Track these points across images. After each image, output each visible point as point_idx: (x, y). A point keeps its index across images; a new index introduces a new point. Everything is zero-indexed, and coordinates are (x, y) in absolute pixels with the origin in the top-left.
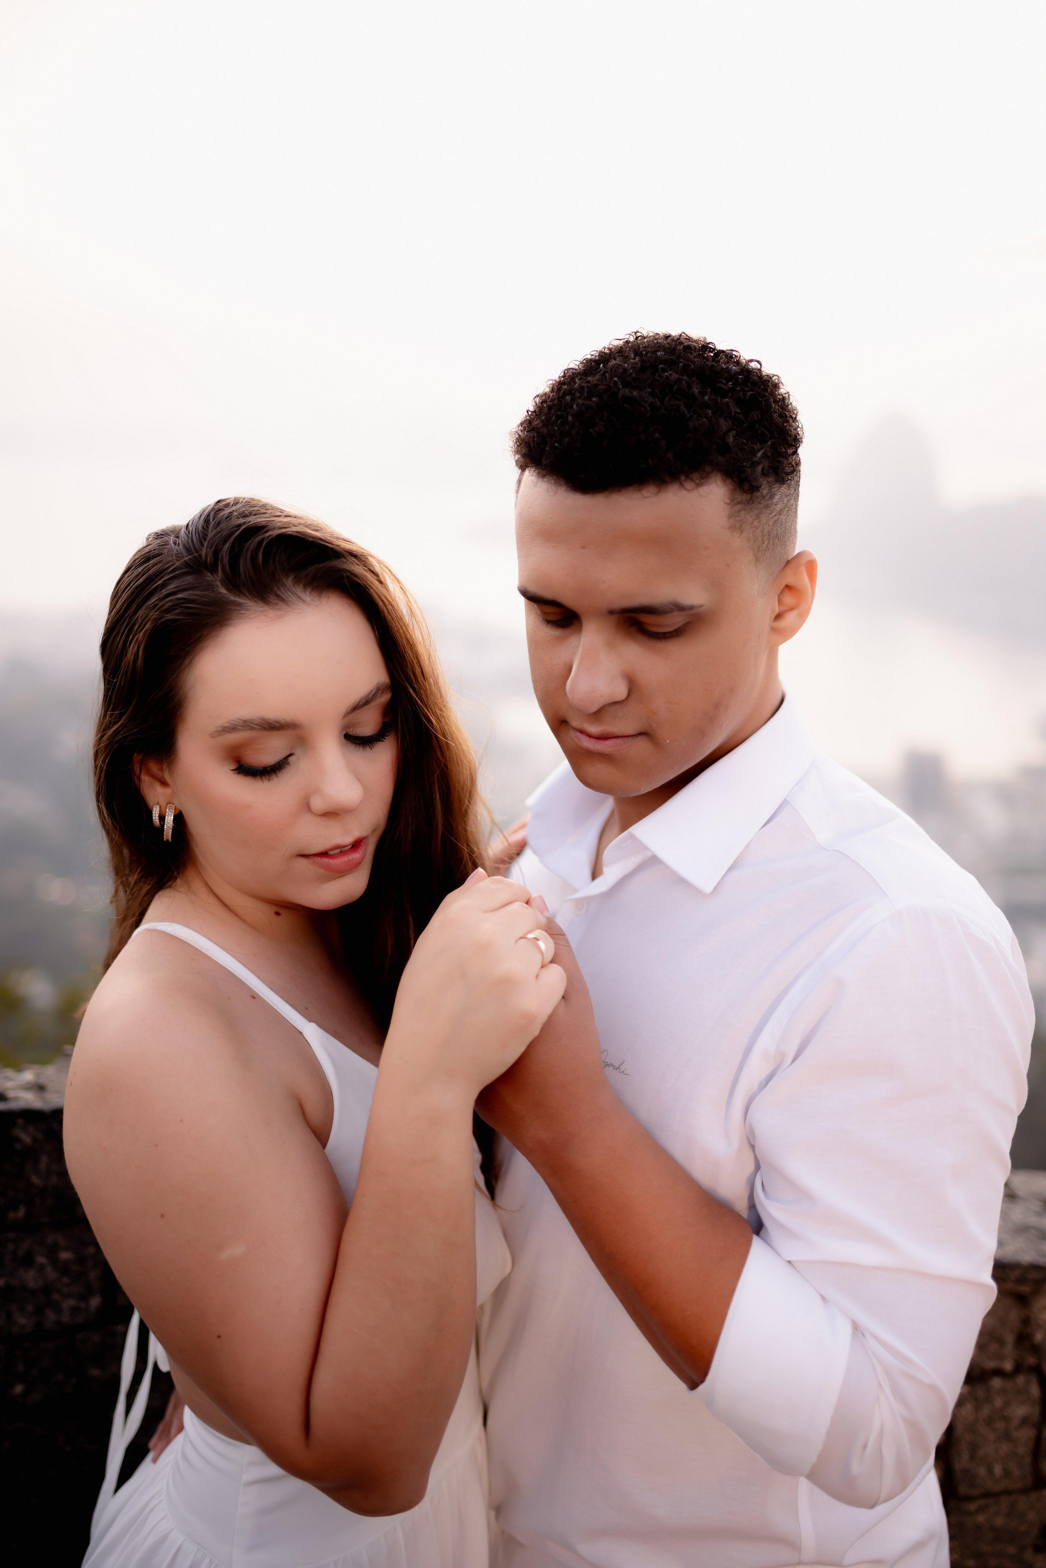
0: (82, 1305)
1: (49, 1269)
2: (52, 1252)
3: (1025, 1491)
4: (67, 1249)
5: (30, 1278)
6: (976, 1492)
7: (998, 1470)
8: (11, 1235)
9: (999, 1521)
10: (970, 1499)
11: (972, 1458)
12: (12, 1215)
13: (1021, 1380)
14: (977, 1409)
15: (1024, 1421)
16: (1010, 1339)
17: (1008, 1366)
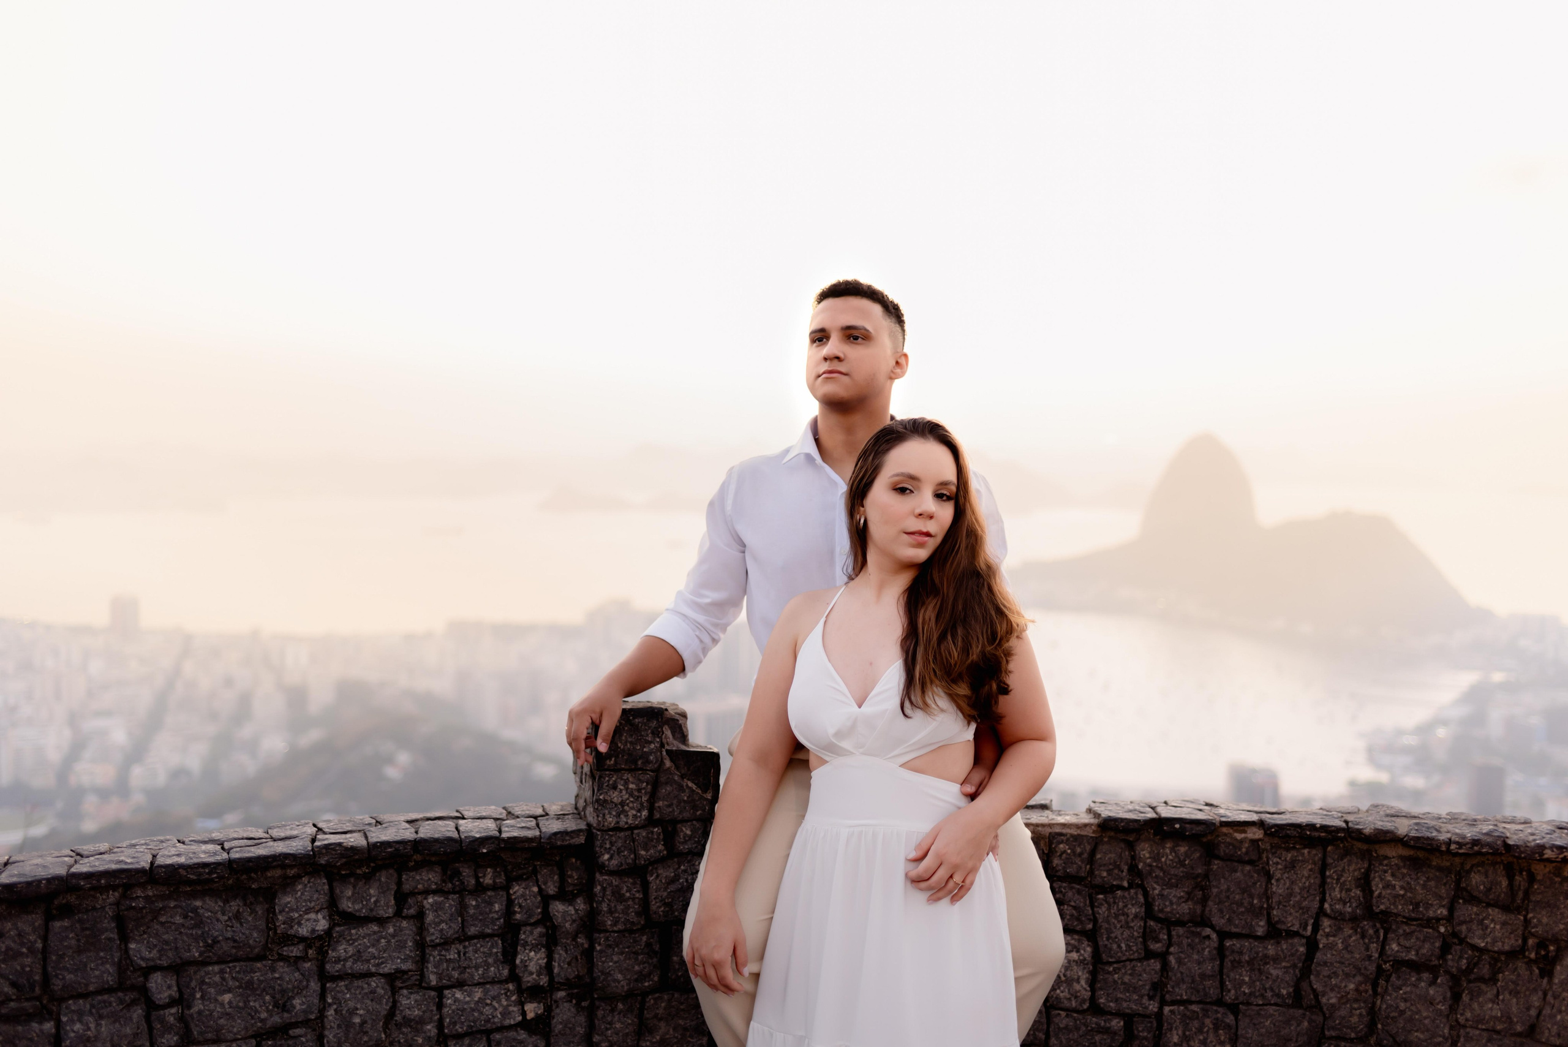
0: (639, 814)
1: (624, 792)
2: (626, 782)
3: (1139, 960)
4: (632, 783)
5: (615, 796)
6: (1113, 960)
7: (1123, 945)
8: (607, 773)
9: (1127, 979)
10: (1110, 964)
11: (1108, 939)
12: (608, 762)
13: (1132, 891)
14: (1109, 909)
15: (1136, 916)
16: (1125, 868)
17: (1125, 884)
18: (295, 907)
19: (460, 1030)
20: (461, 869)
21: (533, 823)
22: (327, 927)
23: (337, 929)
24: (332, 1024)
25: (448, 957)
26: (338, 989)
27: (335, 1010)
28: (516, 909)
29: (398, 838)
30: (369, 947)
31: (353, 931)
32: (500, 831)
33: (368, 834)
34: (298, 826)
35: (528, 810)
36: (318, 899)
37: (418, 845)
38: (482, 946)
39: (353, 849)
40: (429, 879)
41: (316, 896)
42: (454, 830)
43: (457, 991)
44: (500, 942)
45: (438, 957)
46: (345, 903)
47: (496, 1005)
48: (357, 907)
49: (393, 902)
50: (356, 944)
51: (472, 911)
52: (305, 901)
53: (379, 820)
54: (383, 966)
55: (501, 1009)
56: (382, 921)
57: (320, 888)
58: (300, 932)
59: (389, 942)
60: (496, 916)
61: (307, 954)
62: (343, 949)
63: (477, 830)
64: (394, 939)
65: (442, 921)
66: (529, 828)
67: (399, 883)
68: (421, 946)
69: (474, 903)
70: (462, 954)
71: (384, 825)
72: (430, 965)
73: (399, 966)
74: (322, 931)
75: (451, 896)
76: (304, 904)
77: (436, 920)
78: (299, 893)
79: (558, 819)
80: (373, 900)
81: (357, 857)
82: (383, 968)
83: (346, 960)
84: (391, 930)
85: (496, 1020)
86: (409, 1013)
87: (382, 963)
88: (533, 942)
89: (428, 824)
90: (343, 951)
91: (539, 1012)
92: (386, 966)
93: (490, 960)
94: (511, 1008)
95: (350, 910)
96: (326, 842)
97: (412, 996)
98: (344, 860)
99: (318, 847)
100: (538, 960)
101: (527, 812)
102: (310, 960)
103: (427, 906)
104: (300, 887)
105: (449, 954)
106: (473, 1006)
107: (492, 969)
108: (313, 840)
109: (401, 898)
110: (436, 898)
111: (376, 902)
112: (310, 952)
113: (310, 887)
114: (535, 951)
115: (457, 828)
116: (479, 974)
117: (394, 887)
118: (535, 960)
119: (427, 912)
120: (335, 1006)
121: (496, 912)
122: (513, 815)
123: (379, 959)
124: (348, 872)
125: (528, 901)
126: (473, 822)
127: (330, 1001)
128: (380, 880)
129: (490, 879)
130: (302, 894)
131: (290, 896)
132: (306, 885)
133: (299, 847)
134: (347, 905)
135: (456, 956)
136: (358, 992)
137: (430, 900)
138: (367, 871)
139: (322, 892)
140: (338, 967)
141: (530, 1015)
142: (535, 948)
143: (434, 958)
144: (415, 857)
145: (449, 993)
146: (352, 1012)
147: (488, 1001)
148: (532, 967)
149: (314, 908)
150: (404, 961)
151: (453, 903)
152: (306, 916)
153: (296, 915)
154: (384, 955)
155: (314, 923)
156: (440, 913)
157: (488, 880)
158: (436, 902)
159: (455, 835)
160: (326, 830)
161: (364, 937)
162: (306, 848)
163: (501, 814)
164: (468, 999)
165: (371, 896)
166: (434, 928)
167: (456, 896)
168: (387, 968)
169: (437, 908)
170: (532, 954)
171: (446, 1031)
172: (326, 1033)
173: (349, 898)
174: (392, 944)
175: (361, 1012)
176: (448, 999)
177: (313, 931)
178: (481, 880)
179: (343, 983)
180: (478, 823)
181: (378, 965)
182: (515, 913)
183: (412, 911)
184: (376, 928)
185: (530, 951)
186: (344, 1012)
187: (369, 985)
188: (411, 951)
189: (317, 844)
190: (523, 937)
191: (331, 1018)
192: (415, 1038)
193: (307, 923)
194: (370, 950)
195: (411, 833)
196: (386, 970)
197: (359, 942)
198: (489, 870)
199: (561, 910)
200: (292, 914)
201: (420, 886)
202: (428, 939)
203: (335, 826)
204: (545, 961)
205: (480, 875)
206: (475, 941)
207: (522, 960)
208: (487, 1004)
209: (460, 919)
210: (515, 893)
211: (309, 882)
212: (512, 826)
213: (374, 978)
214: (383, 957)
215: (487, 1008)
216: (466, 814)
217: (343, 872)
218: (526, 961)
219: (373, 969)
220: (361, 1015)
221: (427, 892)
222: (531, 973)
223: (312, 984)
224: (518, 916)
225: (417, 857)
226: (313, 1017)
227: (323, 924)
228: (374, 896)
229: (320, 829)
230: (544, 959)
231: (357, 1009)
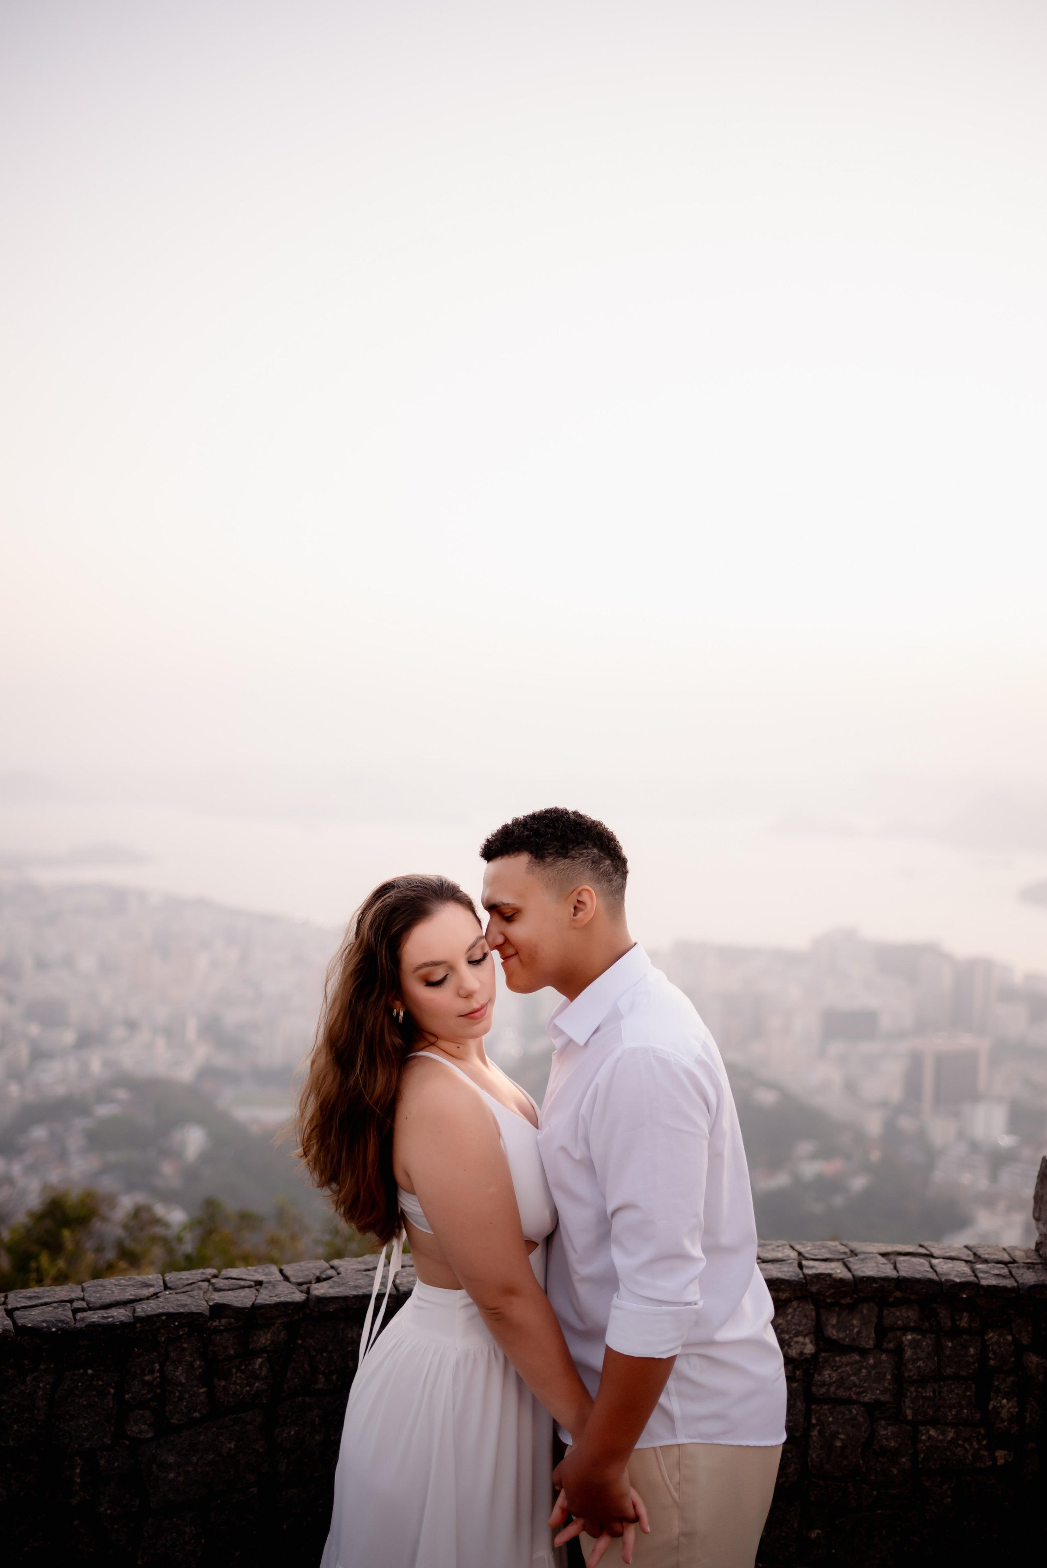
18: (786, 1329)
19: (933, 1467)
20: (939, 1310)
21: (1005, 1271)
22: (813, 1351)
23: (823, 1354)
24: (816, 1445)
25: (924, 1395)
26: (822, 1411)
27: (819, 1431)
28: (990, 1355)
29: (883, 1275)
30: (851, 1375)
31: (837, 1359)
32: (976, 1276)
33: (850, 1265)
34: (778, 1247)
35: (995, 1254)
36: (806, 1324)
37: (902, 1283)
38: (956, 1388)
39: (841, 1280)
40: (908, 1317)
41: (804, 1321)
42: (931, 1270)
43: (931, 1428)
44: (973, 1386)
45: (915, 1394)
46: (830, 1330)
47: (968, 1447)
48: (842, 1335)
49: (873, 1335)
50: (840, 1371)
51: (948, 1353)
52: (795, 1324)
53: (852, 1249)
54: (863, 1395)
55: (972, 1452)
56: (863, 1352)
57: (808, 1313)
58: (790, 1353)
59: (869, 1373)
60: (971, 1360)
61: (795, 1374)
62: (827, 1374)
63: (954, 1273)
64: (874, 1370)
65: (919, 1359)
66: (1004, 1277)
67: (880, 1317)
68: (899, 1379)
69: (950, 1344)
70: (937, 1392)
71: (861, 1256)
72: (907, 1400)
73: (878, 1397)
74: (810, 1354)
75: (928, 1336)
76: (794, 1327)
77: (914, 1357)
78: (790, 1317)
79: (1029, 1268)
80: (856, 1330)
81: (844, 1289)
82: (864, 1397)
83: (830, 1385)
84: (871, 1361)
85: (967, 1462)
86: (886, 1443)
87: (863, 1392)
88: (1006, 1389)
89: (904, 1261)
90: (827, 1376)
91: (1010, 1460)
92: (866, 1396)
93: (964, 1403)
94: (983, 1452)
95: (835, 1337)
96: (813, 1271)
97: (889, 1428)
98: (833, 1291)
99: (809, 1275)
100: (1010, 1408)
101: (995, 1257)
102: (797, 1381)
103: (906, 1343)
104: (790, 1310)
105: (926, 1392)
106: (946, 1445)
107: (965, 1411)
108: (801, 1266)
109: (882, 1332)
110: (914, 1336)
111: (859, 1332)
112: (798, 1373)
113: (800, 1311)
114: (1007, 1399)
115: (932, 1267)
116: (952, 1415)
117: (874, 1320)
118: (1007, 1407)
119: (906, 1348)
120: (818, 1428)
121: (972, 1356)
122: (979, 1257)
123: (861, 1387)
124: (833, 1301)
125: (1002, 1349)
126: (946, 1263)
127: (814, 1422)
128: (862, 1312)
129: (966, 1323)
130: (793, 1317)
131: (782, 1318)
132: (795, 1310)
133: (791, 1274)
134: (832, 1333)
135: (931, 1394)
136: (840, 1417)
137: (909, 1337)
138: (850, 1301)
139: (810, 1318)
140: (823, 1390)
141: (1001, 1462)
142: (1007, 1395)
143: (911, 1393)
144: (895, 1294)
145: (923, 1429)
146: (835, 1435)
147: (960, 1442)
148: (1004, 1414)
149: (802, 1332)
150: (883, 1392)
151: (930, 1342)
152: (795, 1339)
153: (787, 1337)
154: (865, 1385)
155: (803, 1347)
156: (918, 1350)
157: (964, 1323)
158: (914, 1340)
159: (933, 1276)
160: (807, 1255)
161: (847, 1365)
162: (798, 1275)
163: (968, 1256)
164: (941, 1437)
165: (854, 1327)
166: (912, 1364)
167: (933, 1336)
168: (867, 1398)
169: (915, 1344)
170: (1004, 1401)
171: (920, 1466)
172: (810, 1452)
173: (834, 1326)
174: (873, 1375)
175: (842, 1436)
176: (923, 1435)
177: (802, 1353)
178: (958, 1323)
179: (826, 1407)
180: (950, 1264)
181: (858, 1394)
182: (989, 1358)
183: (891, 1346)
184: (857, 1358)
185: (1003, 1398)
186: (827, 1434)
187: (850, 1411)
188: (889, 1384)
189: (806, 1271)
190: (996, 1383)
191: (814, 1438)
192: (891, 1469)
193: (796, 1345)
194: (852, 1378)
195: (891, 1269)
196: (866, 1399)
197: (843, 1369)
198: (965, 1314)
199: (1034, 1361)
200: (783, 1336)
201: (900, 1322)
202: (906, 1375)
203: (813, 1252)
204: (1016, 1410)
205: (957, 1318)
206: (950, 1382)
207: (994, 1407)
208: (959, 1445)
209: (936, 1358)
210: (989, 1339)
211: (798, 1307)
212: (986, 1272)
213: (855, 1406)
214: (864, 1387)
215: (959, 1449)
216: (936, 1252)
217: (829, 1301)
218: (998, 1407)
219: (854, 1397)
220: (842, 1440)
221: (906, 1329)
222: (1003, 1421)
223: (799, 1404)
224: (992, 1362)
225: (898, 1294)
226: (798, 1434)
227: (810, 1349)
228: (856, 1327)
229: (800, 1254)
230: (1016, 1408)
231: (839, 1433)
